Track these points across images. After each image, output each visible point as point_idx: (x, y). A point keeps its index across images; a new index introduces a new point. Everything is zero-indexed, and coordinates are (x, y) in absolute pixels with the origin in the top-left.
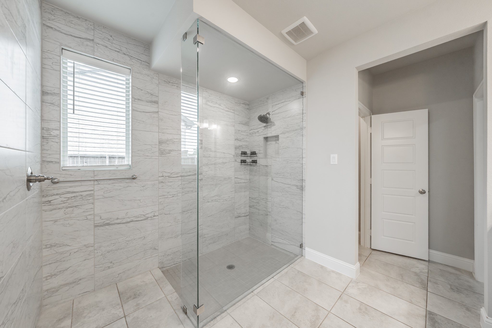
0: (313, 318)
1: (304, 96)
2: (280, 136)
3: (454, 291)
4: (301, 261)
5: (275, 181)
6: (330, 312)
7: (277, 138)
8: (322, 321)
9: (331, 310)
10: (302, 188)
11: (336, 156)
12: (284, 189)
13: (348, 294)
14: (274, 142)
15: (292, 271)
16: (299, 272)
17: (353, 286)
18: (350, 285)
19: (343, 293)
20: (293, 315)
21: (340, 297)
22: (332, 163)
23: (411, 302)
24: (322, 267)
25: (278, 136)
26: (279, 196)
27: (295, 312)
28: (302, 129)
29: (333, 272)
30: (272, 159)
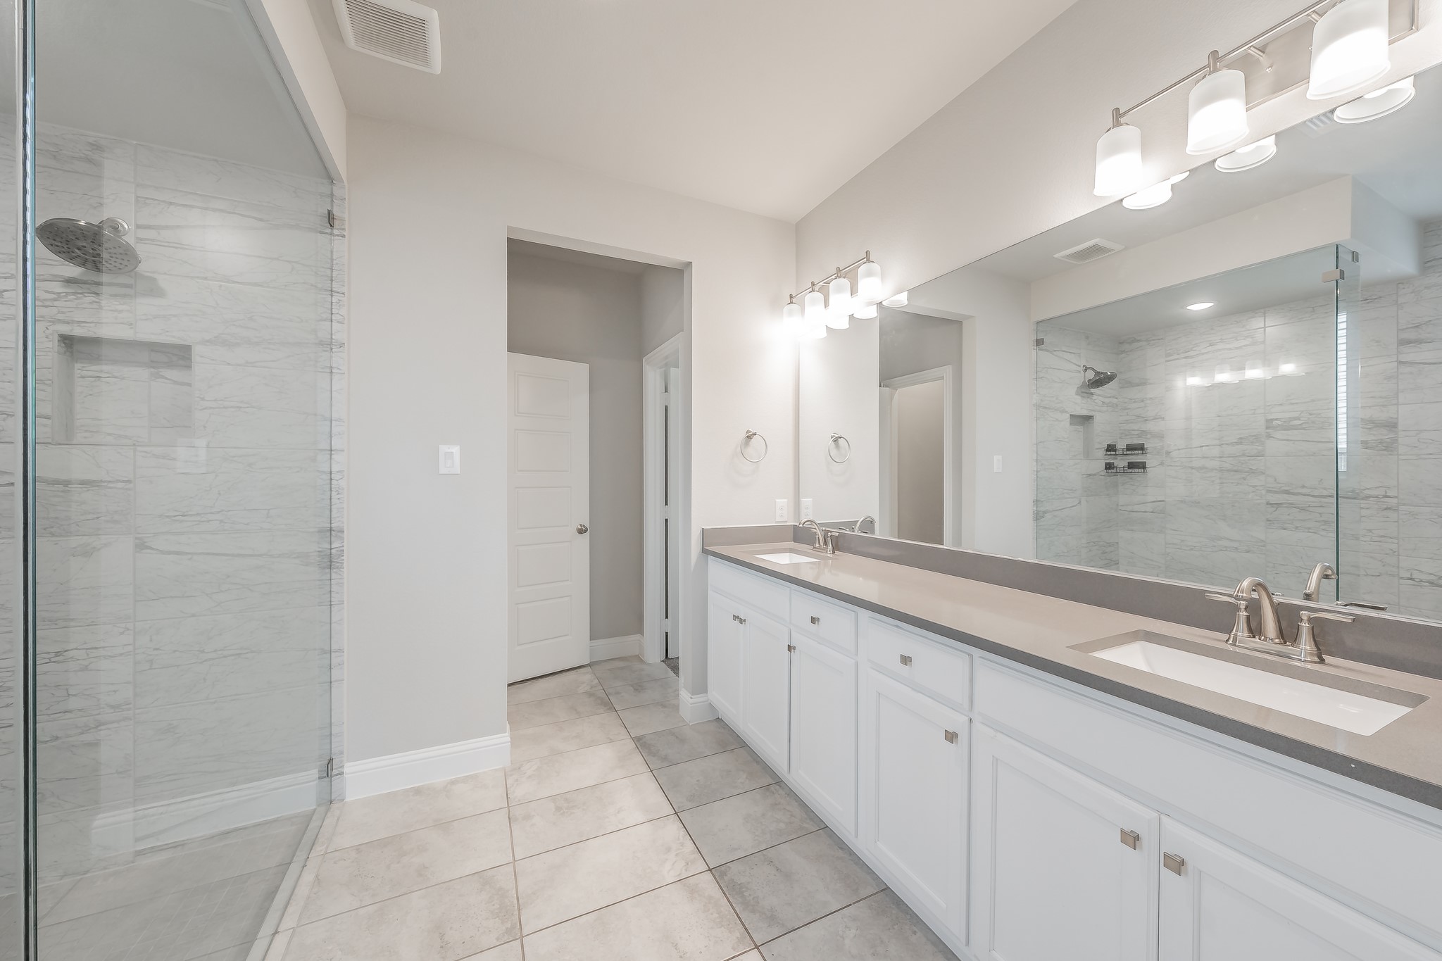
0: (494, 905)
1: (336, 232)
2: (197, 351)
3: (639, 692)
4: (338, 820)
5: (162, 552)
6: (514, 861)
7: (179, 355)
8: (514, 891)
9: (513, 856)
10: (330, 562)
11: (455, 450)
12: (228, 577)
13: (519, 800)
14: (144, 373)
15: (335, 863)
16: (358, 849)
17: (517, 780)
18: (510, 781)
19: (508, 807)
20: (442, 947)
21: (509, 818)
22: (443, 470)
23: (611, 741)
24: (417, 791)
25: (187, 349)
26: (193, 615)
27: (442, 936)
28: (329, 345)
29: (453, 782)
30: (139, 448)
